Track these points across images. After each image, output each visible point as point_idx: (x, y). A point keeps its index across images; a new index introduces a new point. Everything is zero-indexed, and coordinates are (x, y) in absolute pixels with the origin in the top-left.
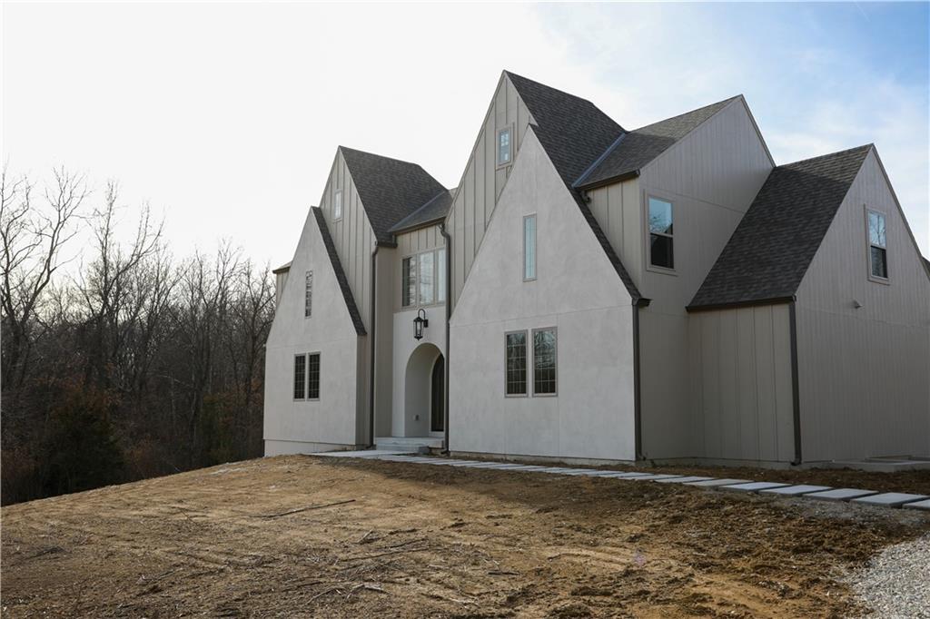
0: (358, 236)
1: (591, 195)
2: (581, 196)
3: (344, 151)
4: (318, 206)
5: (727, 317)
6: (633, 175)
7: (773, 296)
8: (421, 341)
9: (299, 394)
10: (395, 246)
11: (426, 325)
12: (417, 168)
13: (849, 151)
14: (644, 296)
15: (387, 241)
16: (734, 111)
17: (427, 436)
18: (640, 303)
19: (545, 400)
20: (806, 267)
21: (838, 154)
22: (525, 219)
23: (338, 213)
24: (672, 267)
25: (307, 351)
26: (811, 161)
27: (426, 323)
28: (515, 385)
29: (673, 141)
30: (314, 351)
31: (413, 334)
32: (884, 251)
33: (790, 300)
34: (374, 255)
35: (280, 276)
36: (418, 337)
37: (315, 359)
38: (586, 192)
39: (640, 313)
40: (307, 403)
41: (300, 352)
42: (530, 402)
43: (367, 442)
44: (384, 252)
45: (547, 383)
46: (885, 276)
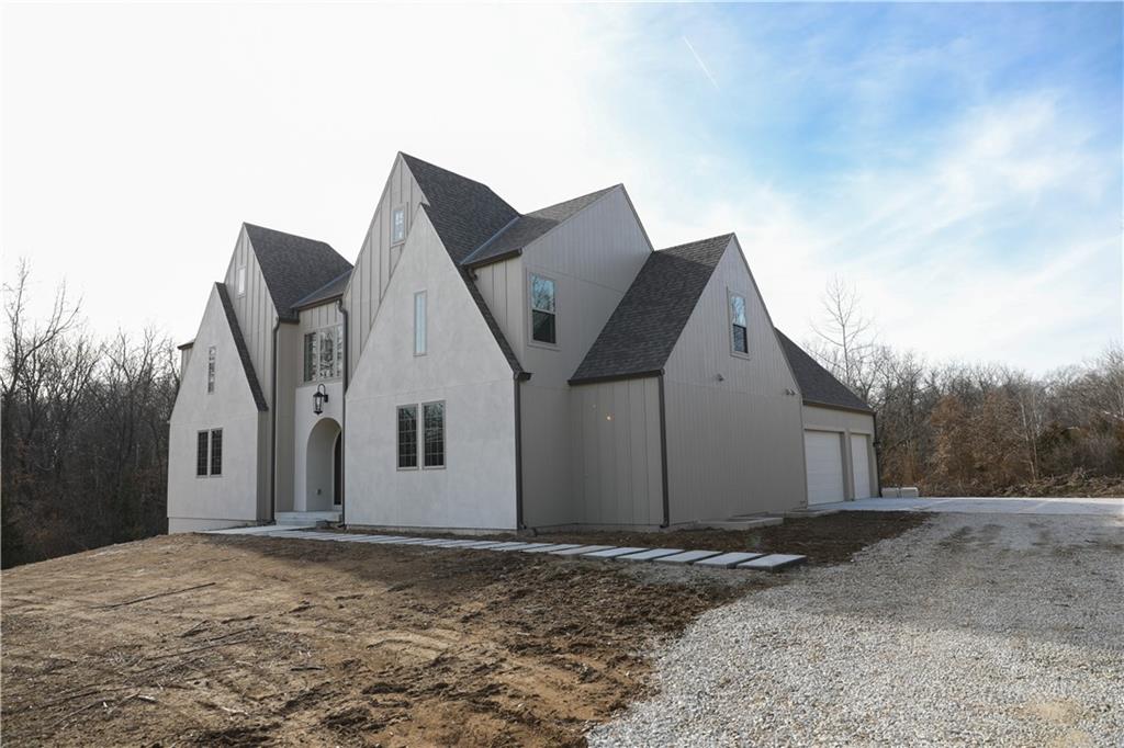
0: (261, 313)
1: (477, 272)
2: (469, 274)
3: (249, 228)
4: (221, 280)
5: (605, 389)
6: (516, 254)
7: (644, 370)
8: (321, 416)
9: (201, 471)
10: (297, 322)
11: (326, 400)
12: (325, 247)
13: (715, 239)
14: (526, 370)
15: (289, 316)
16: (614, 200)
17: (330, 510)
18: (522, 377)
19: (435, 472)
20: (674, 343)
21: (706, 241)
22: (416, 295)
23: (241, 289)
24: (554, 342)
25: (209, 427)
26: (683, 246)
27: (326, 398)
28: (406, 459)
29: (556, 223)
30: (216, 426)
31: (312, 408)
32: (745, 329)
33: (659, 374)
34: (275, 331)
35: (185, 352)
36: (318, 413)
37: (217, 435)
38: (473, 269)
39: (522, 386)
40: (209, 480)
41: (203, 428)
42: (421, 474)
43: (269, 518)
44: (285, 327)
45: (436, 457)
46: (746, 351)
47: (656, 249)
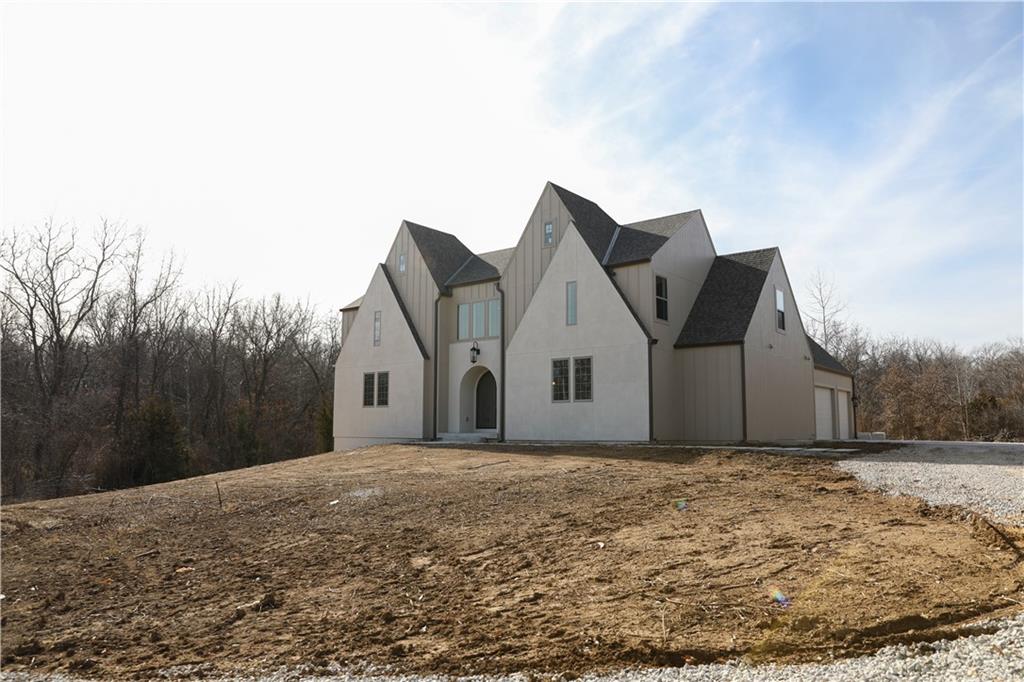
0: (423, 286)
1: (616, 270)
2: (609, 270)
3: (408, 224)
4: (383, 262)
5: (700, 352)
6: (648, 260)
7: (731, 340)
8: (475, 365)
9: (368, 401)
10: (450, 295)
12: (452, 239)
13: (764, 250)
14: (654, 338)
15: (446, 292)
16: (694, 219)
17: (472, 432)
18: (652, 342)
19: (584, 404)
20: (748, 323)
21: (758, 252)
22: (567, 283)
23: (403, 268)
24: (666, 319)
25: (376, 370)
26: (740, 254)
27: (478, 352)
28: (560, 394)
29: (666, 239)
30: (383, 370)
31: (469, 359)
32: (783, 313)
33: (741, 343)
34: (437, 302)
35: (346, 314)
36: (474, 362)
37: (384, 377)
38: (613, 268)
39: (653, 349)
40: (375, 410)
41: (370, 371)
42: (572, 406)
43: (432, 436)
44: (444, 299)
45: (584, 392)
46: (784, 329)
47: (718, 254)
